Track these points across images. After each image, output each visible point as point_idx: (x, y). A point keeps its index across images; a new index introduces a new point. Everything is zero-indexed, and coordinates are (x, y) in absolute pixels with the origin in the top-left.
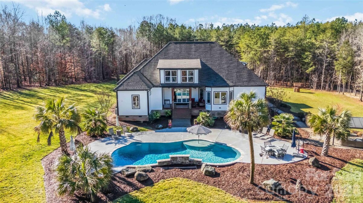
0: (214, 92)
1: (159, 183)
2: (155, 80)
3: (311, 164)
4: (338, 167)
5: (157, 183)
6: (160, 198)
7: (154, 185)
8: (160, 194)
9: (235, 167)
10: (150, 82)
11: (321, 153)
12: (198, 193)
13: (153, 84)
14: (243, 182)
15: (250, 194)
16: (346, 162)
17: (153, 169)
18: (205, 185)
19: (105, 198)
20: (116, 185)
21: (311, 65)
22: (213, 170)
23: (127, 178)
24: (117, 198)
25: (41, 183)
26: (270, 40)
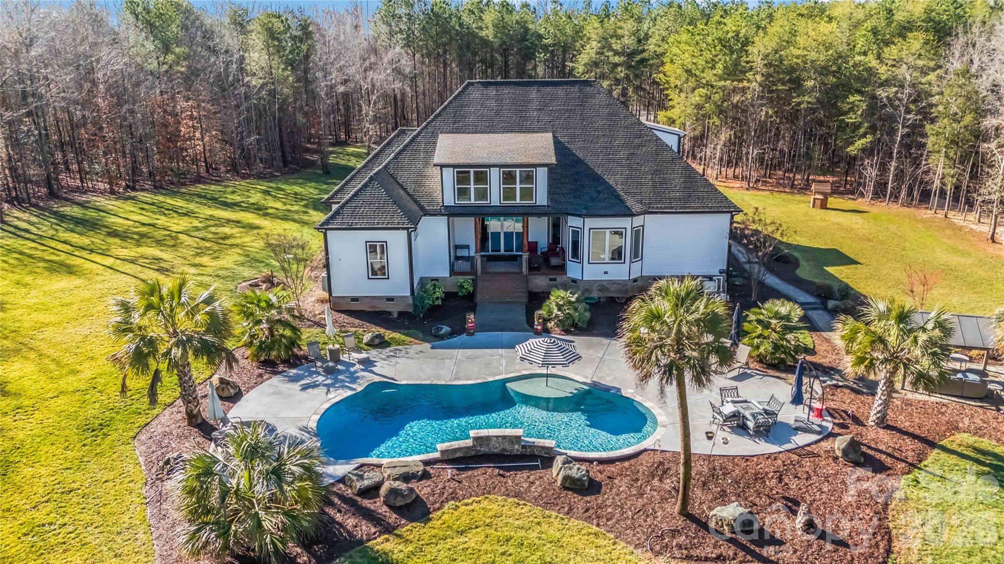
0: (590, 229)
1: (444, 513)
2: (430, 194)
3: (839, 453)
4: (910, 460)
5: (439, 513)
6: (446, 557)
7: (430, 519)
8: (448, 546)
9: (642, 464)
10: (416, 202)
11: (868, 418)
12: (543, 542)
13: (422, 208)
14: (662, 508)
15: (677, 545)
16: (932, 445)
17: (428, 468)
18: (562, 519)
19: (305, 558)
20: (333, 520)
21: (862, 131)
22: (584, 476)
23: (359, 499)
24: (337, 557)
25: (138, 509)
26: (750, 58)
